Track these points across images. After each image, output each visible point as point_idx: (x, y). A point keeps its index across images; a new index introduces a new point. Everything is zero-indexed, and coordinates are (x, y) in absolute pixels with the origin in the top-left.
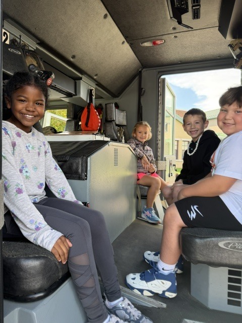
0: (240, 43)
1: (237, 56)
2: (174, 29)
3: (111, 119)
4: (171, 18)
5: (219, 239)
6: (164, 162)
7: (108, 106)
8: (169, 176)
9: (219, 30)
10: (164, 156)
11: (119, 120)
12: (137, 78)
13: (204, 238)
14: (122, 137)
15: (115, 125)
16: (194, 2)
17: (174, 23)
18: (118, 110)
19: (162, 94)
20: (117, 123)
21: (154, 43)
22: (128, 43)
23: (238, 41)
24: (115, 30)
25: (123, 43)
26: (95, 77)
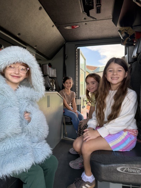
0: (125, 30)
1: (123, 38)
2: (85, 19)
3: (46, 74)
4: (83, 12)
5: (117, 165)
6: (80, 100)
7: (44, 66)
8: (83, 108)
9: (113, 21)
10: (80, 96)
11: (51, 74)
12: (62, 48)
13: (107, 164)
14: (54, 85)
15: (48, 78)
16: (97, 3)
17: (85, 15)
18: (51, 68)
19: (78, 58)
20: (50, 76)
21: (73, 27)
22: (56, 26)
23: (123, 28)
24: (48, 18)
25: (53, 26)
26: (35, 47)
